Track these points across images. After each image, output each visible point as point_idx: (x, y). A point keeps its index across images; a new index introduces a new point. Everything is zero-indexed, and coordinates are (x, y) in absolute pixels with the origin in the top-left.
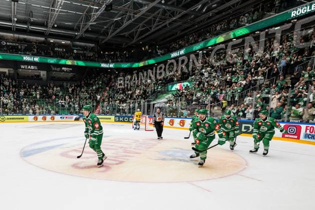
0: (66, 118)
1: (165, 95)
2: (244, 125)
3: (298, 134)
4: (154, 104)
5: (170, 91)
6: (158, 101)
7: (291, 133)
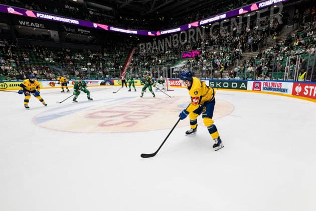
0: (91, 82)
1: (181, 61)
2: (233, 83)
3: (260, 87)
4: (173, 69)
5: (184, 58)
6: (176, 66)
7: (257, 87)
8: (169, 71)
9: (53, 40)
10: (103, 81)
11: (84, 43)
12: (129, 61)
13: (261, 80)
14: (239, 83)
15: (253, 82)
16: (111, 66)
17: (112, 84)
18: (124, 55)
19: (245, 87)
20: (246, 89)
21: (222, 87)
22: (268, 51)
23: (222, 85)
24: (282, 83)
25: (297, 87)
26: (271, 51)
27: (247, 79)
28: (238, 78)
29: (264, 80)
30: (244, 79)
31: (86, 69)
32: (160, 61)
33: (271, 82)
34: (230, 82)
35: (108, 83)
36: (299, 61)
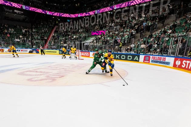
0: (22, 50)
1: (90, 38)
2: (128, 56)
3: (149, 60)
4: (84, 43)
5: (93, 35)
6: (86, 42)
7: (147, 60)
8: (81, 44)
10: (31, 50)
11: (19, 21)
12: (51, 36)
13: (150, 55)
14: (134, 56)
15: (144, 56)
16: (38, 39)
17: (38, 52)
18: (48, 31)
19: (138, 60)
20: (138, 61)
21: (120, 59)
22: (157, 33)
23: (120, 57)
24: (166, 57)
25: (177, 61)
26: (159, 33)
27: (139, 53)
28: (133, 53)
29: (152, 55)
30: (137, 53)
31: (19, 40)
32: (75, 37)
33: (158, 57)
34: (126, 55)
35: (34, 52)
36: (180, 42)
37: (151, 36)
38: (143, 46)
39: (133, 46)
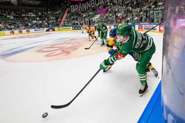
0: (39, 30)
1: (96, 15)
3: (142, 28)
4: (92, 20)
5: (99, 13)
6: (94, 18)
7: (140, 28)
9: (13, 5)
10: (48, 29)
11: (35, 6)
12: (64, 17)
13: (143, 24)
15: (138, 25)
16: (53, 20)
17: (54, 30)
18: (61, 13)
19: (134, 29)
22: (145, 8)
24: (153, 25)
25: (161, 27)
26: (147, 8)
27: (134, 24)
28: (130, 24)
31: (36, 22)
32: (84, 15)
33: (148, 25)
35: (51, 30)
37: (141, 11)
38: (136, 18)
39: (129, 19)
